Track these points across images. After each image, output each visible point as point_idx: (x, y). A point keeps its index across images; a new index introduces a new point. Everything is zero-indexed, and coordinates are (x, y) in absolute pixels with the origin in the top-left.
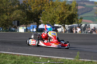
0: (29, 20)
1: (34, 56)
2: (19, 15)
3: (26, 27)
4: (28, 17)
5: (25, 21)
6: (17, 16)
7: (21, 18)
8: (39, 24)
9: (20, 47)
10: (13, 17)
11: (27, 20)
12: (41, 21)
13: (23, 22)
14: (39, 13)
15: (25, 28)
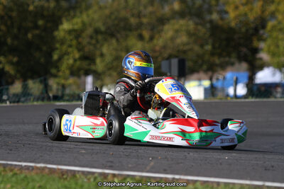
0: (220, 55)
1: (241, 184)
2: (183, 39)
3: (211, 79)
4: (217, 45)
5: (207, 57)
6: (179, 41)
7: (191, 50)
8: (255, 67)
9: (191, 154)
10: (164, 47)
11: (212, 54)
12: (264, 56)
13: (200, 62)
14: (256, 30)
15: (207, 83)
